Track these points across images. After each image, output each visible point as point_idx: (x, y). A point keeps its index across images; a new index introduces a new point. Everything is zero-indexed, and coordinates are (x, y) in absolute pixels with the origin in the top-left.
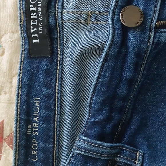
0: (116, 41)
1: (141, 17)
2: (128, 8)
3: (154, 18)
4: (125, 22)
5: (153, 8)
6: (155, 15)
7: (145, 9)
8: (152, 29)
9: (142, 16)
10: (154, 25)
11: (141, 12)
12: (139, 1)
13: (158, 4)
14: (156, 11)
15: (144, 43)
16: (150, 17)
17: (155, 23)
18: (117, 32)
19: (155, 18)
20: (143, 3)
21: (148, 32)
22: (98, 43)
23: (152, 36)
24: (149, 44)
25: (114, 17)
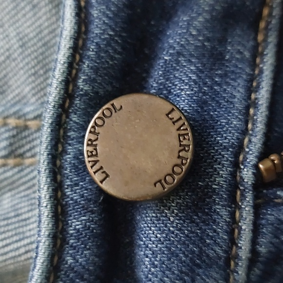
0: (71, 268)
1: (183, 148)
2: (118, 107)
3: (250, 141)
4: (107, 176)
5: (239, 93)
6: (250, 126)
7: (202, 104)
8: (243, 196)
9: (185, 142)
10: (247, 175)
11: (181, 122)
12: (175, 69)
13: (261, 71)
14: (255, 104)
15: (209, 266)
16: (227, 138)
17: (256, 167)
18: (76, 224)
19: (253, 139)
20: (194, 77)
21: (224, 213)
22: (22, 250)
23: (246, 226)
24: (237, 264)
25: (64, 152)
